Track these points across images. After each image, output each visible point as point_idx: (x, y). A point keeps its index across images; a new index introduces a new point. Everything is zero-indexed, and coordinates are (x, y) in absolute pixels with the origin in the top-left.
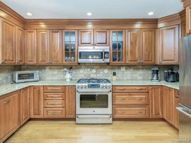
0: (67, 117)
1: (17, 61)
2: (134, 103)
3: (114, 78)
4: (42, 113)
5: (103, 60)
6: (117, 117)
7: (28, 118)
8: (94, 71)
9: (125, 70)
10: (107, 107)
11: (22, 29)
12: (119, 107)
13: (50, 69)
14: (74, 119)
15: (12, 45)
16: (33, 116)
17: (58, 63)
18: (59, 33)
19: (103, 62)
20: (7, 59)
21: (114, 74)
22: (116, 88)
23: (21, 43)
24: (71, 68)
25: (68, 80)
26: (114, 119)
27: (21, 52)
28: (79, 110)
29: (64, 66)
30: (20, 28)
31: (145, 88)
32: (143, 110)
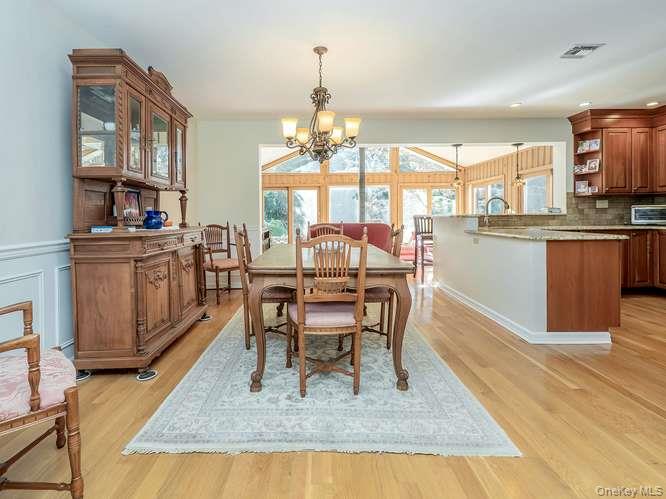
1: (634, 189)
11: (646, 130)
20: (614, 186)
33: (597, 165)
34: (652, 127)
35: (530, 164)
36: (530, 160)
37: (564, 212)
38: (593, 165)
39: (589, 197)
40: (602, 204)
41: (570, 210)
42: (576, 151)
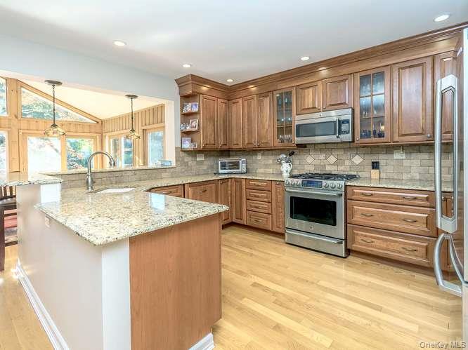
0: (274, 230)
1: (220, 145)
2: (396, 227)
3: (375, 173)
4: (244, 218)
5: (338, 137)
6: (357, 247)
7: (229, 221)
8: (332, 159)
9: (404, 157)
10: (335, 224)
11: (225, 101)
12: (360, 230)
13: (263, 155)
14: (282, 235)
15: (214, 125)
16: (234, 220)
17: (268, 145)
18: (268, 98)
19: (339, 140)
20: (208, 143)
21: (375, 165)
22: (355, 191)
23: (224, 122)
24: (292, 154)
25: (286, 175)
26: (349, 252)
27: (225, 133)
28: (290, 222)
29: (282, 151)
30: (223, 101)
31: (426, 196)
32: (420, 246)
33: (197, 124)
34: (229, 100)
35: (151, 121)
36: (151, 118)
37: (174, 164)
38: (193, 125)
39: (191, 151)
40: (200, 158)
41: (179, 163)
42: (182, 110)
